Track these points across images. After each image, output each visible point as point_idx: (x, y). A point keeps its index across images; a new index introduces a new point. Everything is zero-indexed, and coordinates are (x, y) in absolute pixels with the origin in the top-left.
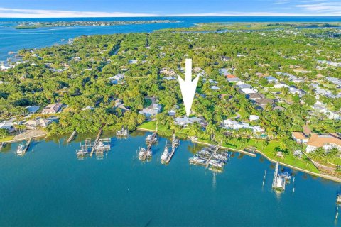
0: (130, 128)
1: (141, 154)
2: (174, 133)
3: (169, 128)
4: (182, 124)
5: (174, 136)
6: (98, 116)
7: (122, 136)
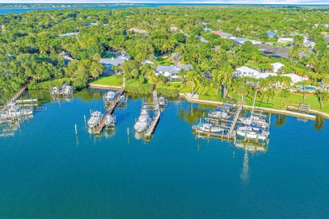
0: (77, 84)
1: (92, 121)
2: (154, 88)
3: (146, 81)
4: (167, 74)
5: (155, 93)
6: (19, 64)
7: (61, 96)
